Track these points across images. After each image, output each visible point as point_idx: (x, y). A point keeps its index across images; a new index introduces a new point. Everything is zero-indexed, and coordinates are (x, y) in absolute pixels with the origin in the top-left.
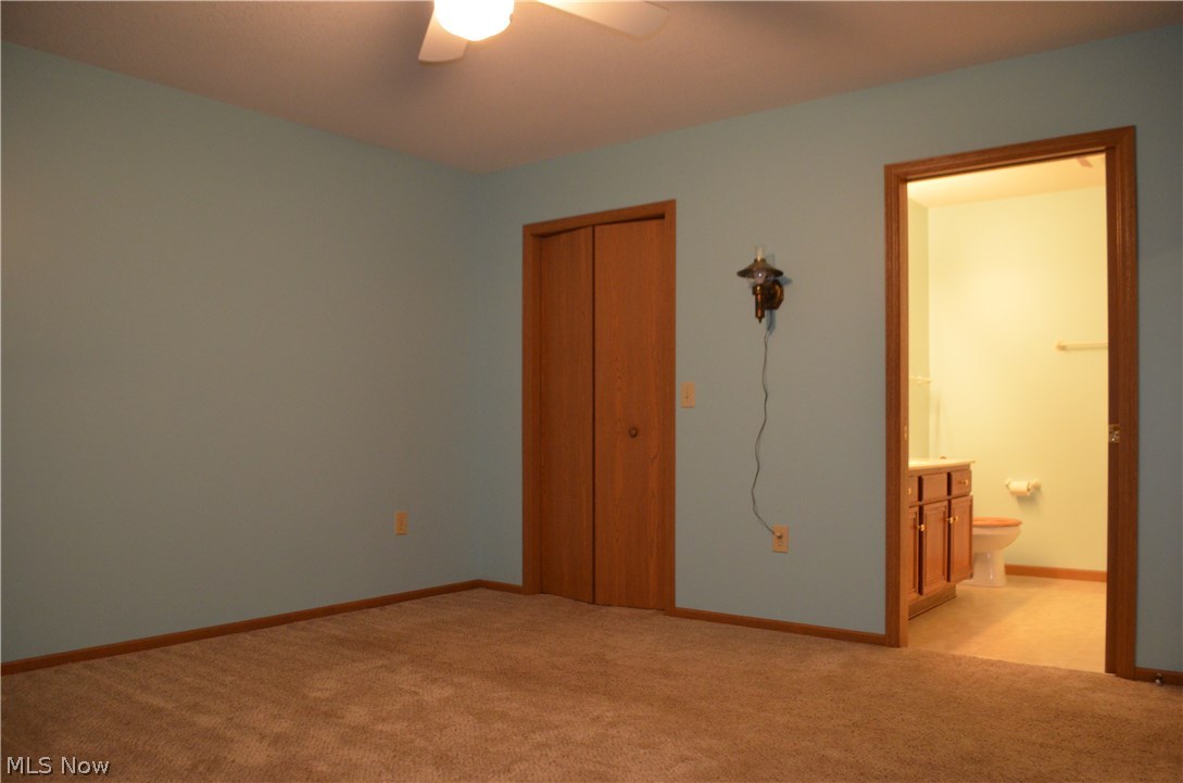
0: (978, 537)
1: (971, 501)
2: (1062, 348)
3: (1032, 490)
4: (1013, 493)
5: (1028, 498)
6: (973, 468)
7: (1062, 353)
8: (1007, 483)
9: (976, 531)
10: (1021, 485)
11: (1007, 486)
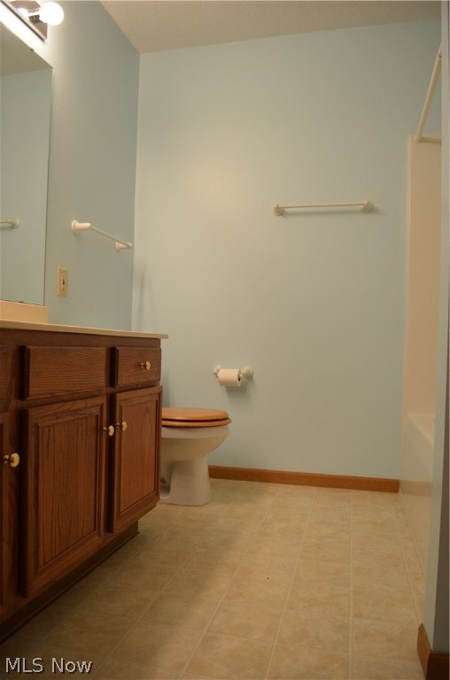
0: (169, 441)
1: (160, 394)
2: (280, 212)
3: (243, 378)
4: (222, 383)
5: (238, 389)
6: (164, 344)
7: (280, 218)
8: (215, 371)
9: (165, 433)
10: (230, 374)
11: (216, 374)
